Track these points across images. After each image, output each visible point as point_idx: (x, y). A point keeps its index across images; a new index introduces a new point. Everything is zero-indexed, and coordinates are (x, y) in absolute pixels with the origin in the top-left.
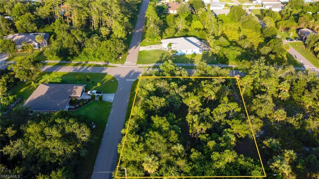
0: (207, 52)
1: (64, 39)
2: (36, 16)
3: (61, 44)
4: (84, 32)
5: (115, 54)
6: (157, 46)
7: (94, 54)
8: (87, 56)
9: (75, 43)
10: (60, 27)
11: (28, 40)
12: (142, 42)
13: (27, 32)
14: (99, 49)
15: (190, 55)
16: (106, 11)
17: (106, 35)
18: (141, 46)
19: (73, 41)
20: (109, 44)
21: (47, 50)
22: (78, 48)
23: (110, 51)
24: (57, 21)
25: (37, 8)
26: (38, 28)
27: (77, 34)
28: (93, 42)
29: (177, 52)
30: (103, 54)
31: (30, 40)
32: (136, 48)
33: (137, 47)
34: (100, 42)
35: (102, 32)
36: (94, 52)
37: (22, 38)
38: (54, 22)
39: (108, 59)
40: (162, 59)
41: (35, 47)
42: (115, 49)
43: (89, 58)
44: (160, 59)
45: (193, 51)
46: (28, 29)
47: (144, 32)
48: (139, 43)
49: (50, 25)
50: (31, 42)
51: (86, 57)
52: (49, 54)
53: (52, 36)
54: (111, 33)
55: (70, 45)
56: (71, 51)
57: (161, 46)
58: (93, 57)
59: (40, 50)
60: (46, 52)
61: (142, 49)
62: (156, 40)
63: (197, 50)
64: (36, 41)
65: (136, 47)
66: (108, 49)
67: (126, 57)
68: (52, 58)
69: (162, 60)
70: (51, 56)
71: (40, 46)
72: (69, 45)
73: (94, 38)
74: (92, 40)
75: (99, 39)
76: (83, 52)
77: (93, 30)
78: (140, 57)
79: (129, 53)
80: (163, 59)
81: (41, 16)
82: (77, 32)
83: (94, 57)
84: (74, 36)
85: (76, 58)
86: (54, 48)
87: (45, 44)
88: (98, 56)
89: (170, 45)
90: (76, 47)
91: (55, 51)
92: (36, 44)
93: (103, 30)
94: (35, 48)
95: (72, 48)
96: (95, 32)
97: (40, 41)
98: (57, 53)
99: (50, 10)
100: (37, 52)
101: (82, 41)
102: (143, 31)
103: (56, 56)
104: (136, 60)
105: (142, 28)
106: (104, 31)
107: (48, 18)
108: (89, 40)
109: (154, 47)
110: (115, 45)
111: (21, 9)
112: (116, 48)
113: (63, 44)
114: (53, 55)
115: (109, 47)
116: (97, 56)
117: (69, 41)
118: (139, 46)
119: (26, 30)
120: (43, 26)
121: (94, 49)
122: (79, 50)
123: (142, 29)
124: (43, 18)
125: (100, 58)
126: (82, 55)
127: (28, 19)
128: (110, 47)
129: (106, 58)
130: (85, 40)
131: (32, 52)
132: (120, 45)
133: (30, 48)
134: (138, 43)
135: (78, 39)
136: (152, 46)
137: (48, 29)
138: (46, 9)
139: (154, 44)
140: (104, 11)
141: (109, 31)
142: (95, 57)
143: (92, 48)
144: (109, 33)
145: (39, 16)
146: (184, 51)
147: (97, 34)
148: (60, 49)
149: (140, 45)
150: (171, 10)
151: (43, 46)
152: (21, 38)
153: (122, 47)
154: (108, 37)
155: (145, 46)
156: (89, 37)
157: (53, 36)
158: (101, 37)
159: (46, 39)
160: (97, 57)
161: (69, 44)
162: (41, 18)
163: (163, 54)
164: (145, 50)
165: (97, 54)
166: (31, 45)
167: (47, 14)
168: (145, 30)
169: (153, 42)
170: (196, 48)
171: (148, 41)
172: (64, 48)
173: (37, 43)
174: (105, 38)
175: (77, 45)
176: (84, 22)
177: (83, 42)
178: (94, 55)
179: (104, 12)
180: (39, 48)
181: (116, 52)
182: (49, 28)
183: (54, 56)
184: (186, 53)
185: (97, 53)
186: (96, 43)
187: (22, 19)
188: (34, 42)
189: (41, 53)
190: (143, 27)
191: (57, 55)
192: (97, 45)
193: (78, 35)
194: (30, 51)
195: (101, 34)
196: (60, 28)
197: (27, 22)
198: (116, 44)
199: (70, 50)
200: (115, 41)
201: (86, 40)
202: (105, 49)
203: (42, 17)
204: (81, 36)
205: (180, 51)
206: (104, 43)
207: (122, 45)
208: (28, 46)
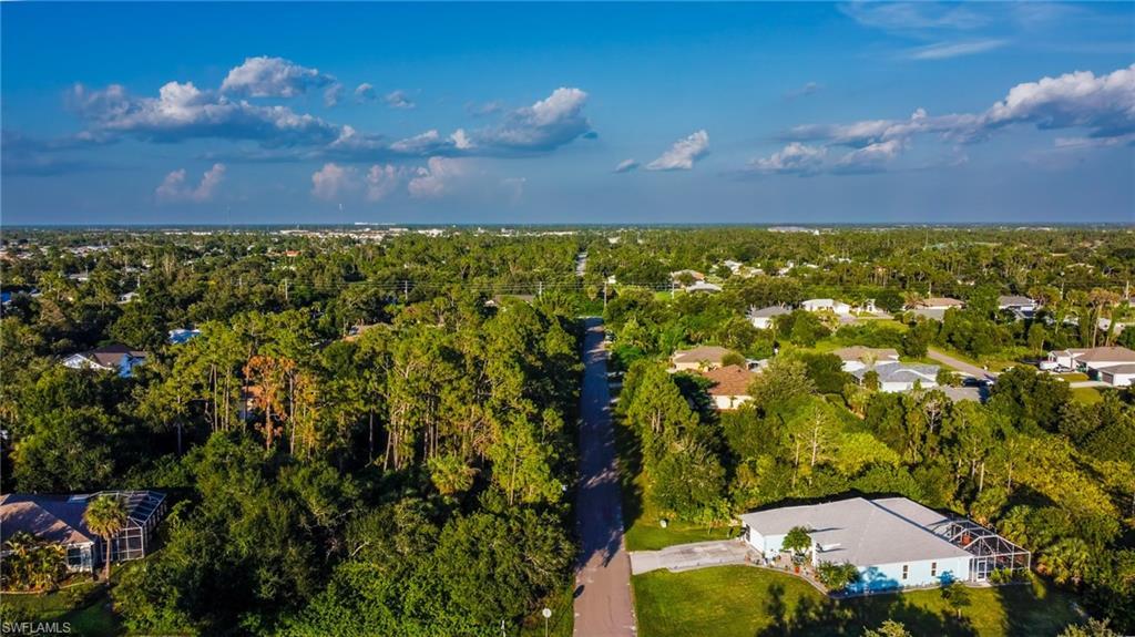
0: (1015, 575)
1: (238, 513)
2: (127, 420)
3: (218, 543)
4: (349, 476)
5: (517, 590)
6: (720, 545)
7: (392, 593)
8: (353, 606)
9: (295, 532)
10: (224, 456)
11: (48, 522)
12: (633, 529)
13: (62, 488)
14: (424, 567)
15: (931, 591)
16: (455, 384)
17: (456, 494)
18: (635, 546)
19: (284, 520)
20: (490, 532)
21: (135, 576)
22: (309, 562)
23: (491, 577)
24: (216, 435)
25: (138, 387)
26: (119, 471)
27: (310, 483)
28: (395, 529)
29: (856, 578)
30: (446, 596)
31: (60, 524)
32: (608, 560)
33: (616, 555)
34: (428, 528)
35: (434, 477)
36: (397, 580)
37: (19, 513)
38: (202, 442)
39: (474, 622)
40: (779, 618)
41: (76, 561)
42: (517, 560)
43: (362, 621)
44: (770, 620)
45: (939, 573)
46: (70, 476)
47: (625, 483)
48: (619, 536)
49: (178, 460)
50: (60, 535)
51: (348, 612)
52: (141, 597)
53: (177, 508)
54: (482, 480)
55: (268, 542)
56: (267, 581)
57: (743, 544)
58: (387, 612)
59: (100, 576)
60: (127, 589)
61: (643, 562)
62: (706, 518)
63: (960, 566)
64: (84, 531)
65: (611, 556)
66: (482, 565)
67: (570, 608)
68: (155, 621)
69: (783, 625)
70: (149, 612)
71: (105, 557)
72: (262, 545)
73: (398, 509)
74: (390, 517)
75: (425, 509)
76: (331, 587)
77: (387, 472)
78: (648, 610)
79: (581, 588)
80: (786, 618)
81: (150, 418)
82: (315, 473)
83: (395, 615)
84: (293, 494)
85: (288, 623)
86: (174, 565)
87: (135, 543)
88: (418, 609)
89: (798, 537)
90: (300, 554)
91: (174, 583)
92: (86, 545)
93: (444, 469)
94: (71, 569)
95: (278, 560)
96: (398, 482)
97: (108, 529)
98: (185, 593)
99: (194, 393)
100: (80, 587)
101: (332, 521)
102: (620, 482)
103: (175, 609)
104: (634, 628)
105: (610, 469)
106: (447, 473)
107: (179, 432)
108: (374, 519)
109: (707, 556)
110: (517, 540)
111: (61, 390)
112: (523, 558)
113: (224, 541)
114: (163, 605)
115: (486, 549)
116: (408, 608)
117: (262, 521)
118: (623, 548)
119: (57, 481)
120: (144, 460)
121: (393, 567)
122: (312, 575)
123: (612, 474)
124: (156, 430)
125: (426, 616)
126: (325, 604)
127: (79, 425)
128: (492, 553)
129: (465, 614)
130: (348, 517)
131: (54, 591)
132: (550, 542)
133: (46, 565)
134: (614, 533)
135: (316, 511)
136: (698, 547)
137: (168, 475)
138: (176, 388)
139: (701, 536)
140: (450, 381)
141: (473, 471)
142: (397, 612)
143: (384, 560)
144: (471, 482)
145: (139, 421)
146: (891, 571)
147: (413, 487)
148: (208, 569)
149: (628, 540)
150: (719, 394)
151: (123, 555)
152: (11, 515)
153: (556, 551)
154: (469, 502)
155: (659, 549)
156: (373, 500)
157: (186, 504)
158: (435, 501)
159: (144, 518)
160: (412, 615)
161: (263, 537)
162: (147, 428)
163: (776, 591)
164: (664, 570)
165: (413, 595)
166: (59, 548)
167: (176, 412)
168: (629, 474)
169: (688, 528)
170: (955, 555)
171: (664, 525)
172: (232, 563)
173: (91, 537)
174: (453, 506)
175: (303, 545)
176: (344, 436)
177: (339, 530)
178: (394, 603)
179: (449, 388)
180: (99, 565)
181: (526, 577)
182: (171, 469)
183: (168, 614)
184: (902, 582)
185: (413, 587)
186: (412, 533)
187: (47, 425)
188: (76, 534)
189: (99, 595)
190: (614, 464)
191: (180, 606)
192: (414, 541)
193: (316, 489)
194: (41, 583)
195: (432, 487)
196: (227, 460)
197: (71, 439)
198: (522, 532)
199: (263, 573)
200: (516, 518)
201: (354, 516)
202: (461, 560)
203: (151, 423)
204: (332, 494)
205: (872, 570)
206: (459, 531)
207: (556, 540)
208: (35, 558)
